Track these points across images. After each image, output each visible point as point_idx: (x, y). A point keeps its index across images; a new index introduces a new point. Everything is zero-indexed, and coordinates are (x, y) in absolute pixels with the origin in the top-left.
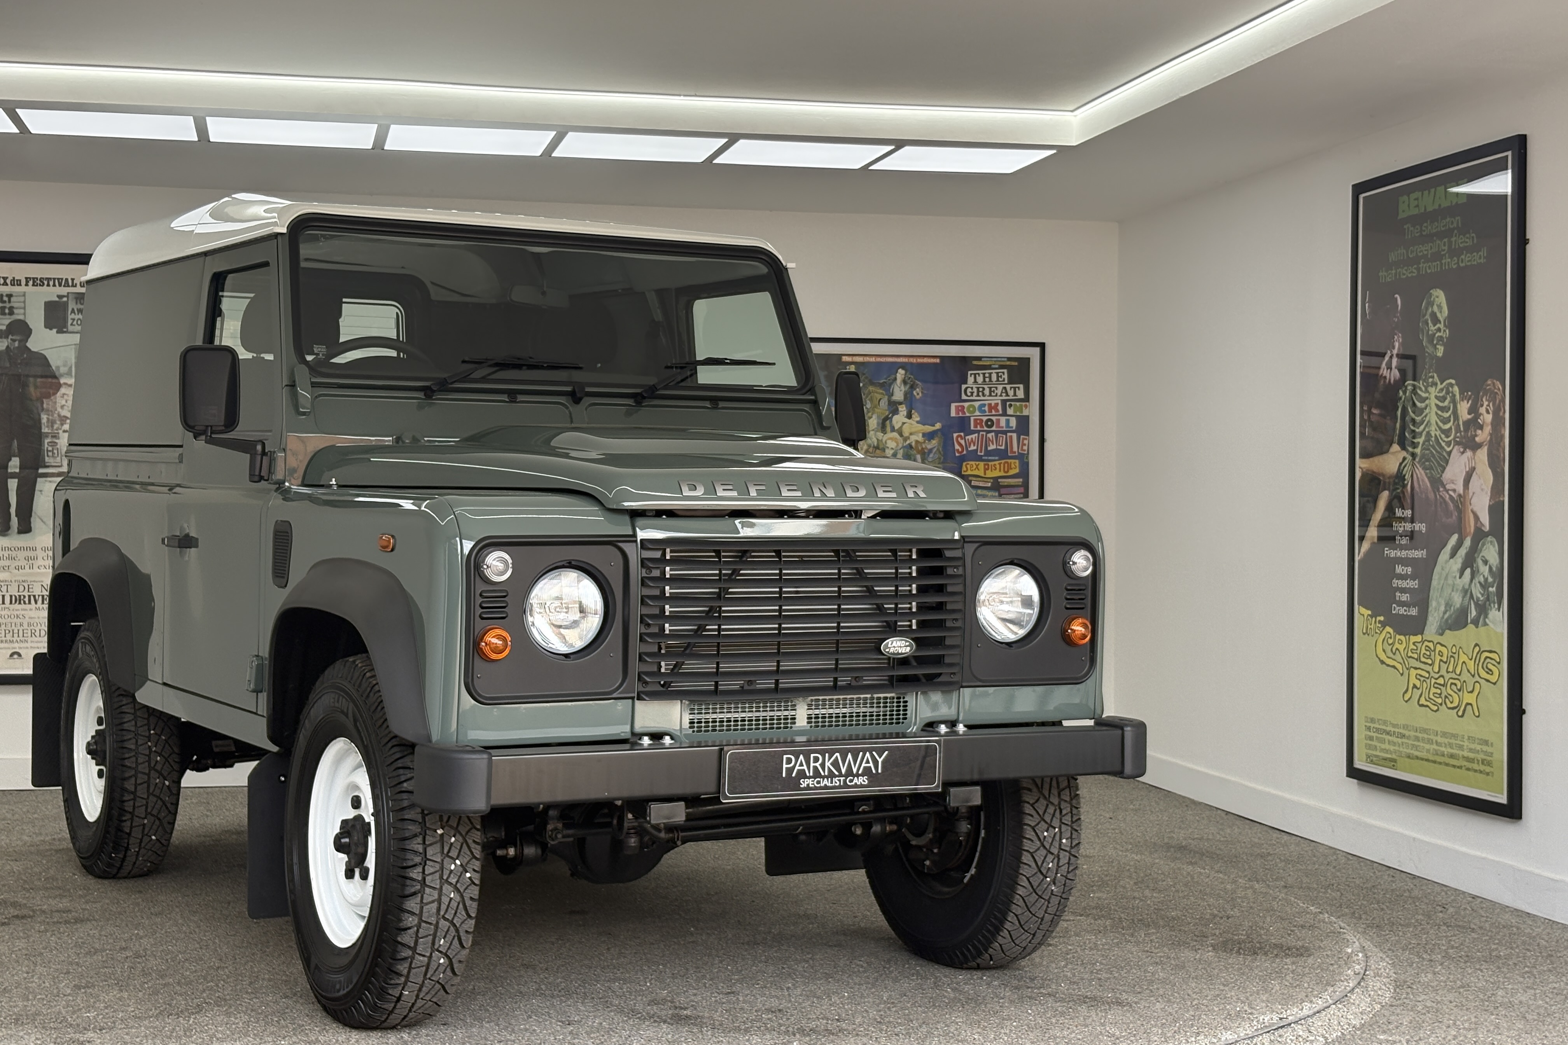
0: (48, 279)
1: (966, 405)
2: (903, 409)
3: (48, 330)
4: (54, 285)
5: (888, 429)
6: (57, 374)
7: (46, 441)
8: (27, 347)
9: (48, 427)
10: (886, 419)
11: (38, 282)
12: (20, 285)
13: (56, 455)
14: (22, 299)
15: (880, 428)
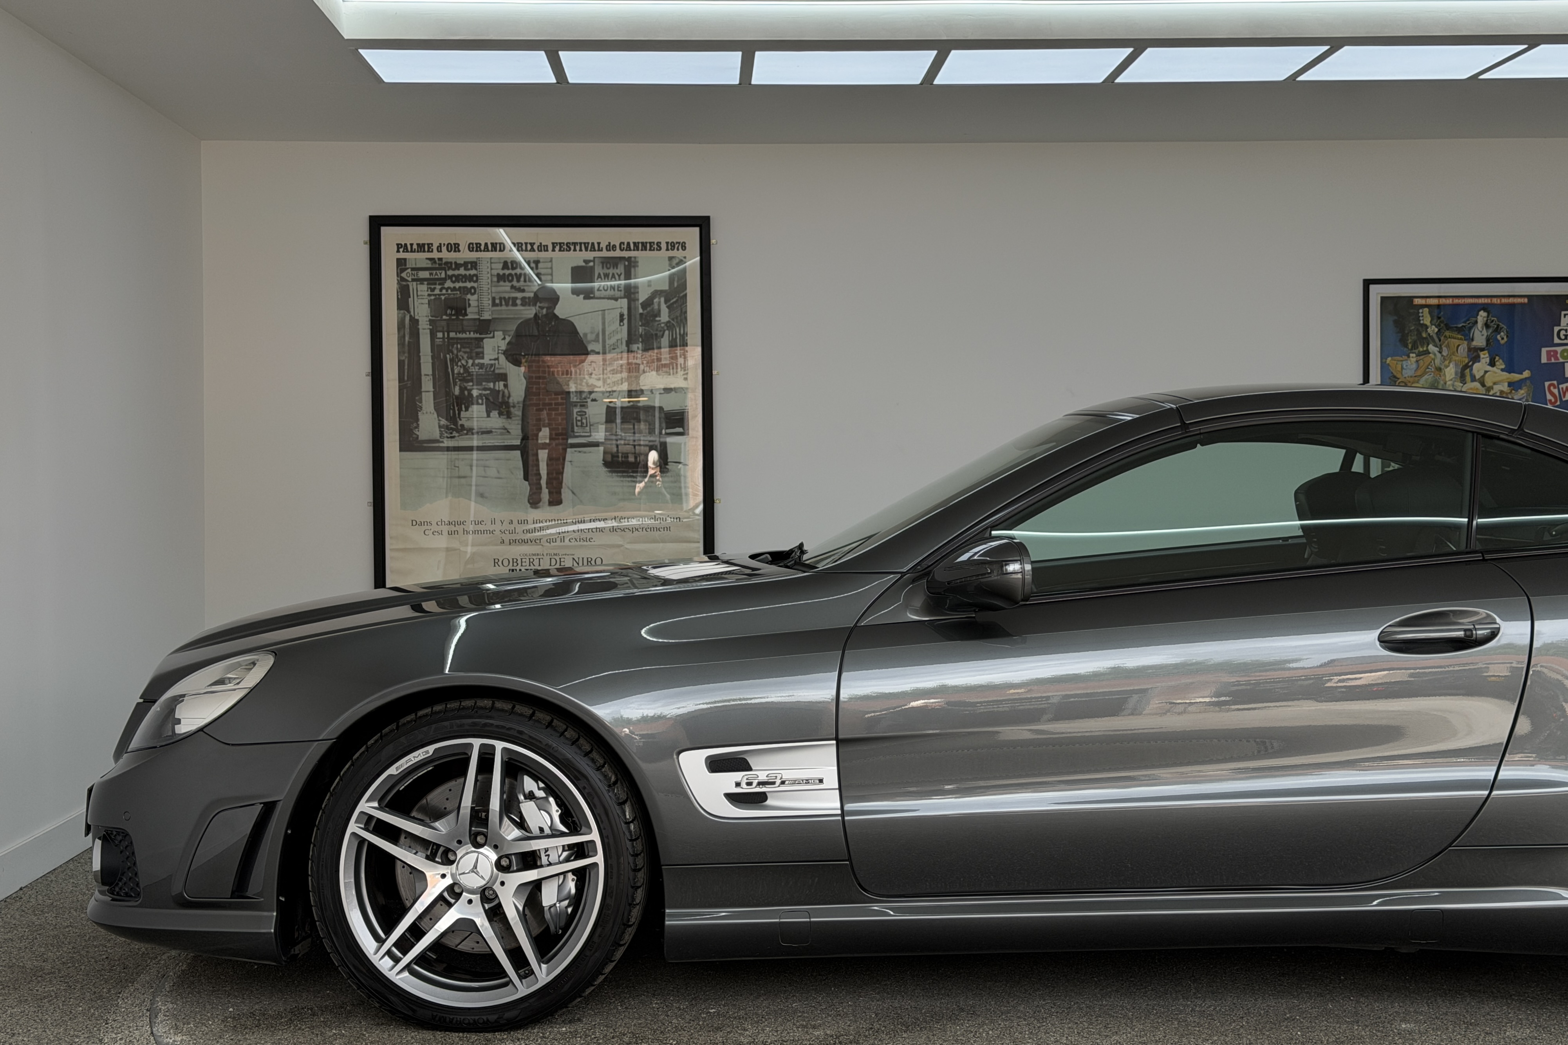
0: (575, 244)
1: (1559, 349)
2: (1485, 357)
3: (575, 296)
4: (581, 250)
5: (1468, 378)
6: (584, 342)
7: (575, 410)
8: (555, 315)
9: (576, 396)
10: (1466, 367)
11: (565, 247)
12: (547, 250)
13: (585, 425)
14: (549, 265)
15: (1459, 378)
